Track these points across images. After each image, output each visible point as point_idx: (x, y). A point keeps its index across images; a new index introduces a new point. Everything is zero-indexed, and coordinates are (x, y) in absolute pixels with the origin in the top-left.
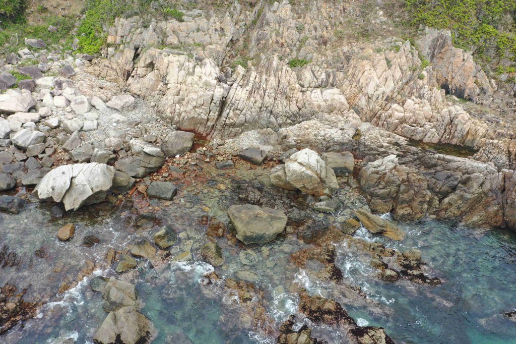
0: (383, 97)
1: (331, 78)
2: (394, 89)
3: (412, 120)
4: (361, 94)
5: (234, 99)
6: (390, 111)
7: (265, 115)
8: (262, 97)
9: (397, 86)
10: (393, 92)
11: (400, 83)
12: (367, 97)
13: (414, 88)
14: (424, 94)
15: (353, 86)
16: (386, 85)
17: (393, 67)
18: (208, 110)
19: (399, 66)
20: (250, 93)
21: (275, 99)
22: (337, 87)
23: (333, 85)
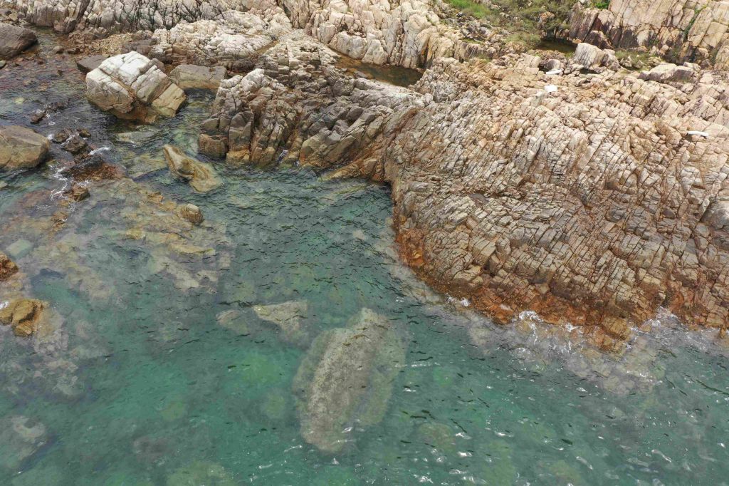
3: (356, 26)
6: (326, 10)
7: (146, 10)
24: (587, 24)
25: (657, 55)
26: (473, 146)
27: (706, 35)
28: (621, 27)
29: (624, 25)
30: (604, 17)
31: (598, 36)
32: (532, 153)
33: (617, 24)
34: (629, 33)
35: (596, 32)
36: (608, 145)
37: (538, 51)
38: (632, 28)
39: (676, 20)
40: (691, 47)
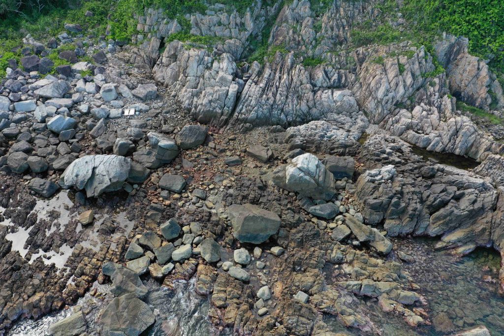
0: (392, 101)
1: (344, 79)
2: (404, 95)
3: (418, 127)
4: (370, 98)
5: (247, 96)
6: (397, 117)
7: (276, 112)
8: (275, 95)
9: (407, 92)
10: (403, 97)
11: (411, 89)
12: (376, 101)
13: (424, 95)
14: (434, 101)
15: (363, 89)
16: (397, 90)
17: (405, 73)
18: (223, 104)
19: (411, 72)
20: (263, 90)
21: (287, 97)
22: (348, 89)
23: (344, 86)
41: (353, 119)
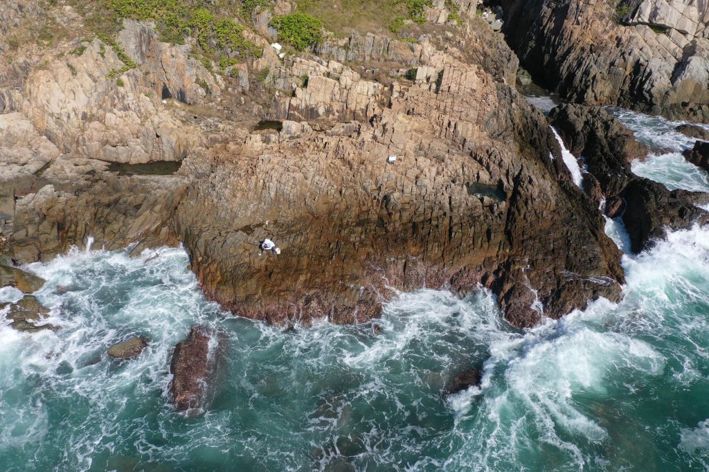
0: (76, 114)
1: (7, 99)
2: (90, 103)
4: (46, 115)
9: (92, 100)
10: (89, 106)
11: (95, 95)
12: (54, 118)
14: (128, 104)
16: (77, 98)
17: (79, 74)
19: (87, 72)
22: (18, 111)
23: (12, 109)
24: (285, 108)
25: (333, 120)
26: (234, 199)
27: (357, 103)
28: (307, 107)
29: (308, 104)
30: (294, 102)
31: (294, 114)
32: (273, 194)
33: (303, 105)
34: (312, 110)
35: (292, 112)
36: (317, 178)
37: (258, 131)
38: (314, 106)
39: (338, 97)
40: (351, 111)
41: (33, 149)
